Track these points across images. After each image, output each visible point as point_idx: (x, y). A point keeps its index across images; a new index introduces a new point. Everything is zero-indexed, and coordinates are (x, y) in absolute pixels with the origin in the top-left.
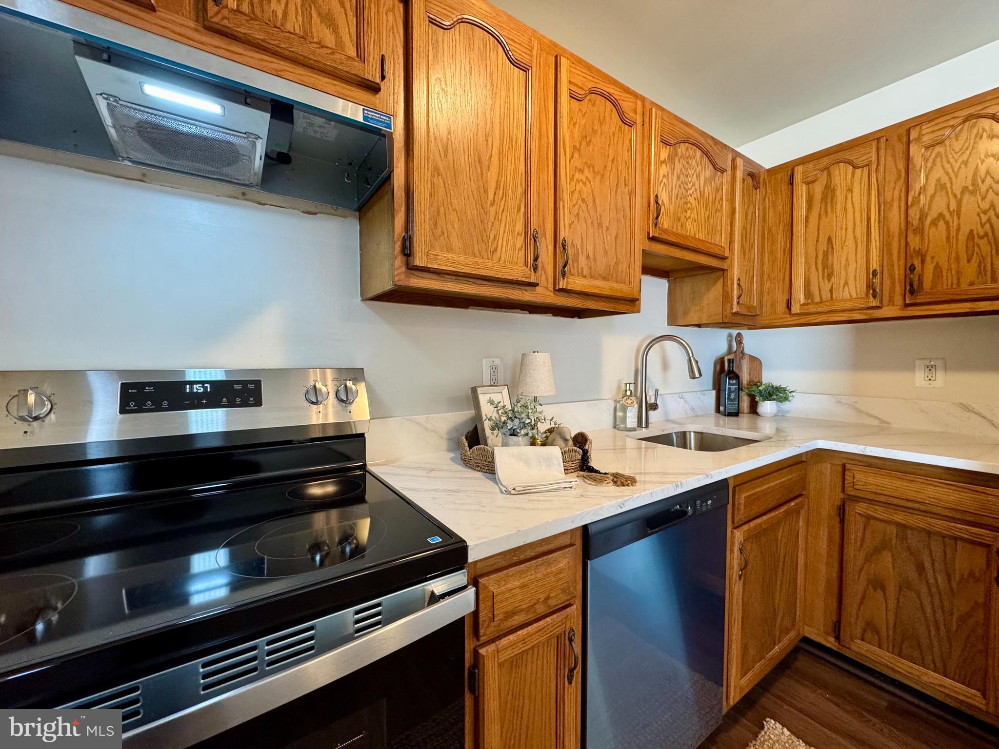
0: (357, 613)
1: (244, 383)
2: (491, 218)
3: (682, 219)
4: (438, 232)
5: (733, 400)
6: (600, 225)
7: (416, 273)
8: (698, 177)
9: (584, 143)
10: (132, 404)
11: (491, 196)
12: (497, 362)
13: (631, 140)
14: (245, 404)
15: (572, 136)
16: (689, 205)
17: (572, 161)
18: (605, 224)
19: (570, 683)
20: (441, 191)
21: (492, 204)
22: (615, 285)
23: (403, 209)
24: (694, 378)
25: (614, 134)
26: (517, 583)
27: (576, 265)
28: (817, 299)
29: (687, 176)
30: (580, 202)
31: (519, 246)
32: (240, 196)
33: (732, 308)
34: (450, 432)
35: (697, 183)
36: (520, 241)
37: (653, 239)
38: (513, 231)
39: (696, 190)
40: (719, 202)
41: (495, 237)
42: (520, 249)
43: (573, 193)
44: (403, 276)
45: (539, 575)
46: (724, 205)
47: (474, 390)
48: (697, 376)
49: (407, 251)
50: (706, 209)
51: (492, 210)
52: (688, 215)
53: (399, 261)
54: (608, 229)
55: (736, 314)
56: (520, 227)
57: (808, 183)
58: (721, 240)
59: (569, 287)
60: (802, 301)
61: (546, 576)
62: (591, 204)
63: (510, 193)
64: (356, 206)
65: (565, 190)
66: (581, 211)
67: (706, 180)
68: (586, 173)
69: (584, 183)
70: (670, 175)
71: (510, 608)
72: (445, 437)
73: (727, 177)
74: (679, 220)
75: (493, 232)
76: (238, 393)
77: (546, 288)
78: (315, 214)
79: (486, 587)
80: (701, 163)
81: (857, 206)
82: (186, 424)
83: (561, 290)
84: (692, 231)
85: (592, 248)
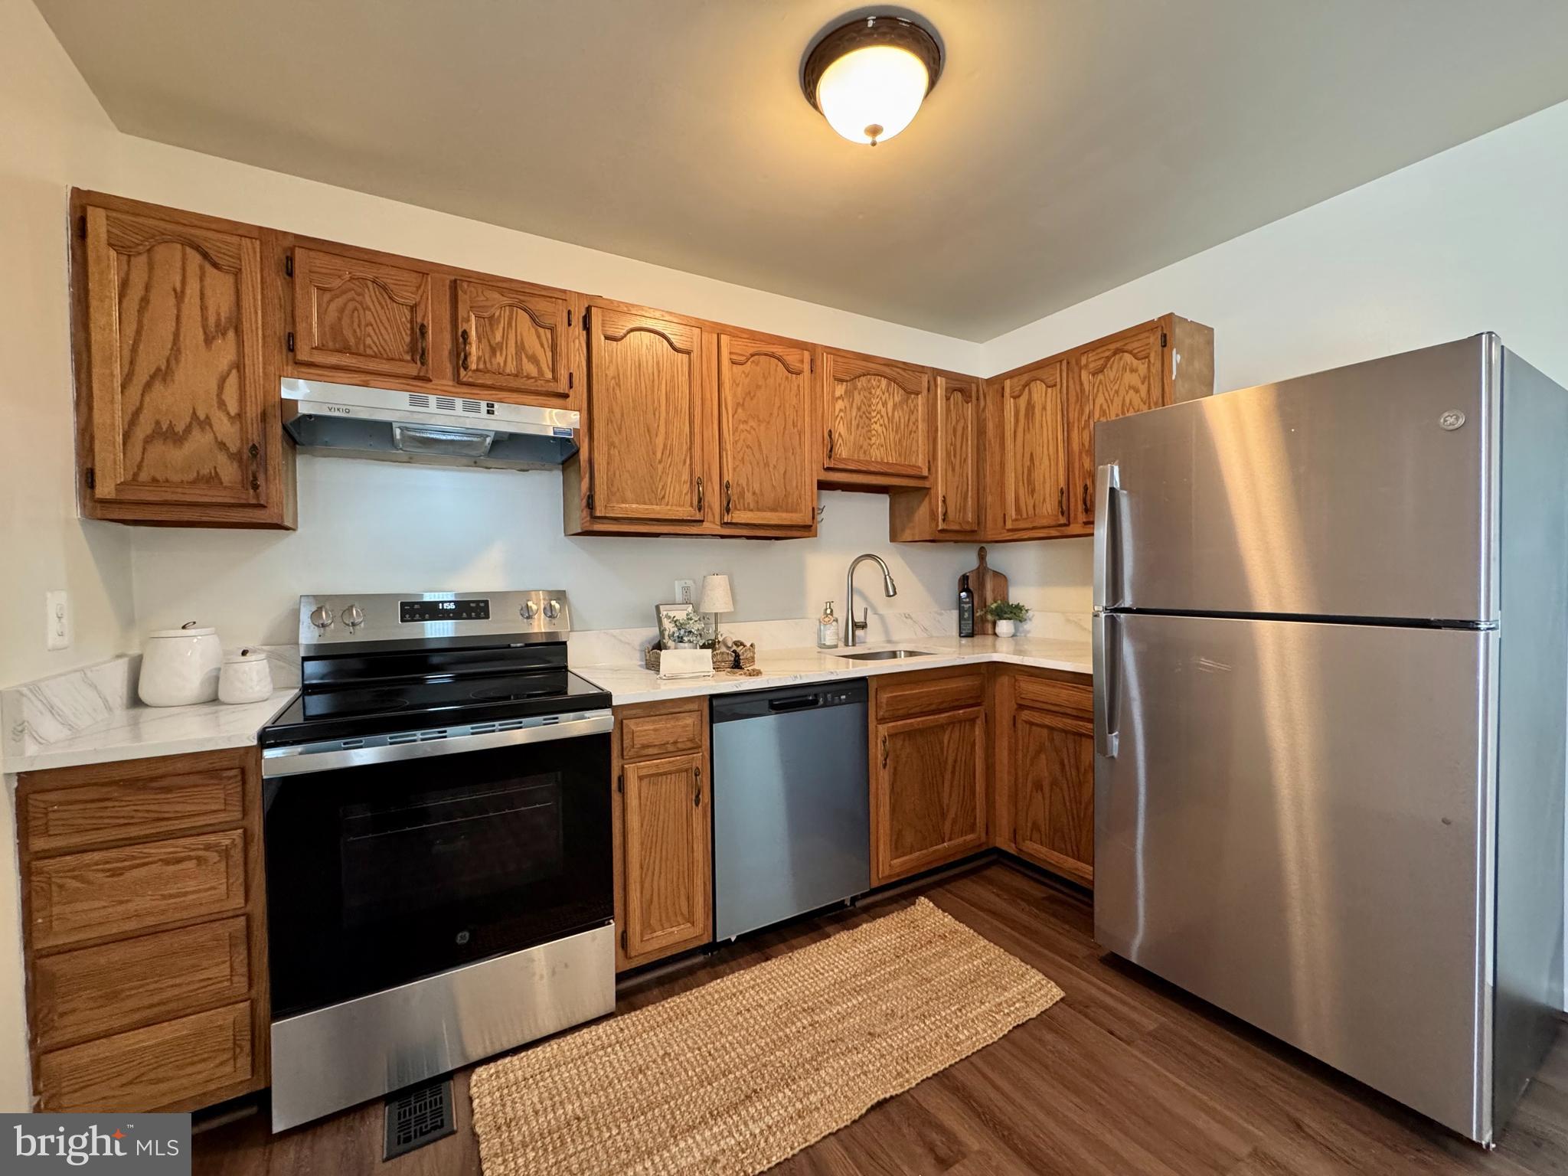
0: (545, 720)
1: (477, 602)
2: (660, 473)
3: (865, 447)
4: (615, 489)
5: (968, 619)
6: (767, 465)
7: (598, 521)
8: (885, 404)
9: (748, 399)
10: (407, 616)
11: (659, 455)
12: (690, 583)
13: (799, 386)
14: (478, 617)
15: (735, 395)
16: (874, 432)
17: (736, 416)
18: (773, 462)
19: (697, 805)
20: (617, 458)
21: (660, 462)
22: (784, 515)
23: (587, 475)
24: (889, 596)
25: (780, 385)
26: (652, 727)
27: (741, 501)
28: (1025, 516)
29: (870, 406)
30: (745, 448)
31: (684, 492)
32: (473, 464)
33: (937, 525)
34: (642, 644)
35: (883, 411)
36: (686, 488)
37: (828, 469)
38: (680, 481)
39: (882, 417)
40: (914, 424)
41: (663, 487)
42: (686, 494)
43: (736, 442)
44: (588, 524)
45: (669, 725)
46: (920, 427)
47: (657, 608)
48: (892, 594)
49: (590, 504)
50: (897, 432)
51: (660, 467)
52: (873, 441)
53: (586, 513)
54: (775, 467)
55: (942, 531)
56: (686, 476)
57: (1015, 398)
58: (920, 461)
59: (734, 521)
60: (1014, 517)
61: (673, 727)
62: (756, 449)
63: (676, 452)
64: (560, 459)
65: (728, 442)
66: (746, 456)
67: (895, 406)
68: (752, 423)
69: (749, 433)
70: (848, 408)
71: (645, 742)
72: (638, 648)
73: (920, 400)
74: (861, 447)
75: (661, 484)
76: (473, 610)
77: (714, 523)
78: (527, 471)
79: (628, 726)
80: (888, 390)
81: (1049, 424)
82: (423, 632)
83: (727, 523)
84: (878, 455)
85: (758, 485)
